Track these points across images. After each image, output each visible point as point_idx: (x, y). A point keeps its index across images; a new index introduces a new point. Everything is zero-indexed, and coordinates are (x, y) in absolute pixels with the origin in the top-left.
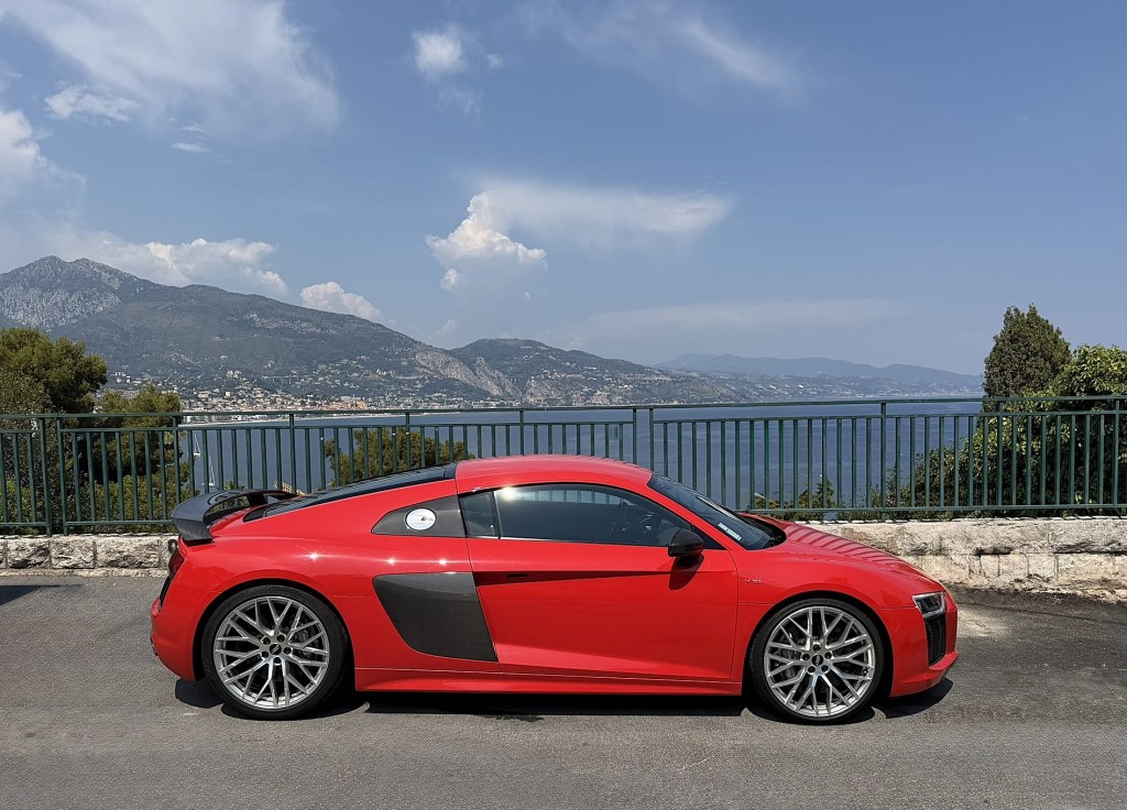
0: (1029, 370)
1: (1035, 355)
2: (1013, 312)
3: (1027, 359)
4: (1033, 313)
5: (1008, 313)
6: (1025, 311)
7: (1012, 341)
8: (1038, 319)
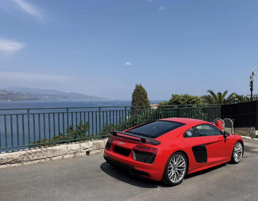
0: (141, 97)
1: (142, 94)
2: (137, 85)
3: (141, 95)
4: (141, 85)
5: (136, 85)
6: (139, 85)
7: (138, 91)
8: (142, 87)
